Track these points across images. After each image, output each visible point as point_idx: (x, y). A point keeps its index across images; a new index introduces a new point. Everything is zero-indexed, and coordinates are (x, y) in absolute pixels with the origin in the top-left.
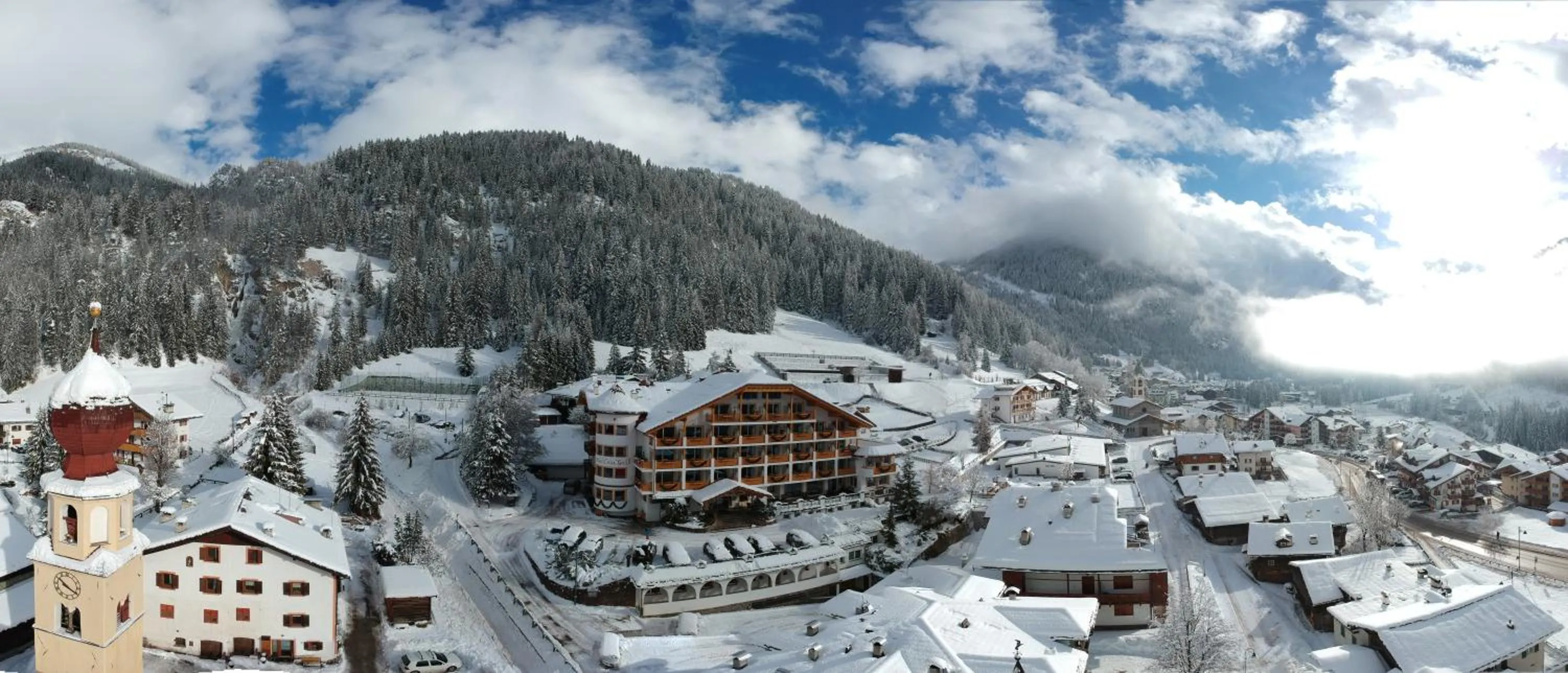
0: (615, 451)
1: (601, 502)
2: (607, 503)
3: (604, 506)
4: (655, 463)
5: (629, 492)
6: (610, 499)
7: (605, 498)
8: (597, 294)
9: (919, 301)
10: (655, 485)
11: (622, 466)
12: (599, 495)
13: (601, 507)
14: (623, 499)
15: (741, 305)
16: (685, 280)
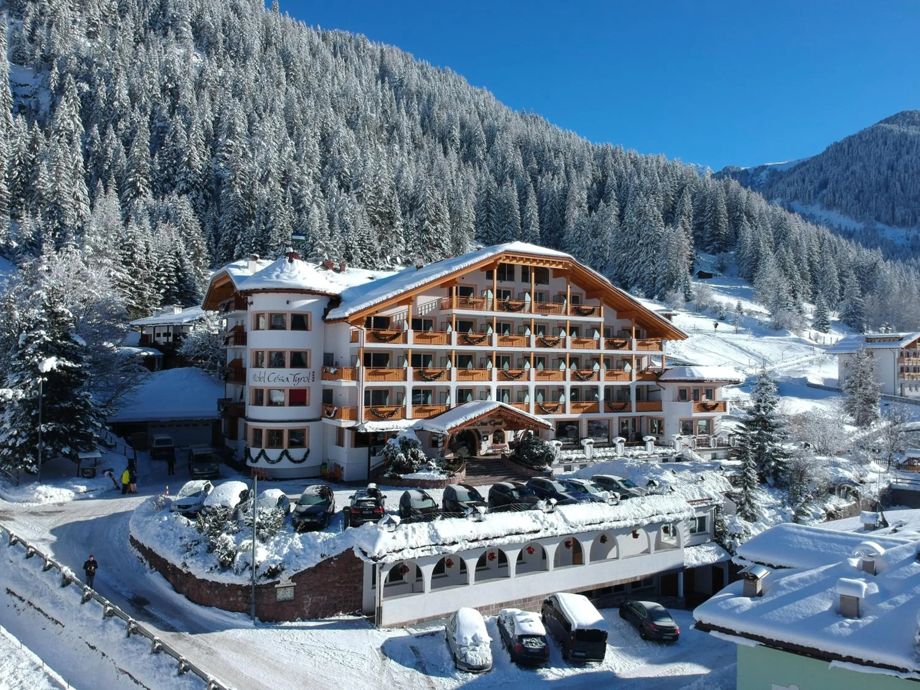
0: (288, 360)
1: (263, 453)
2: (273, 453)
3: (267, 459)
4: (363, 371)
5: (313, 430)
6: (279, 444)
7: (271, 445)
8: (205, 197)
9: (684, 223)
10: (362, 410)
11: (301, 385)
12: (257, 443)
13: (262, 464)
14: (301, 444)
15: (427, 231)
16: (344, 186)
